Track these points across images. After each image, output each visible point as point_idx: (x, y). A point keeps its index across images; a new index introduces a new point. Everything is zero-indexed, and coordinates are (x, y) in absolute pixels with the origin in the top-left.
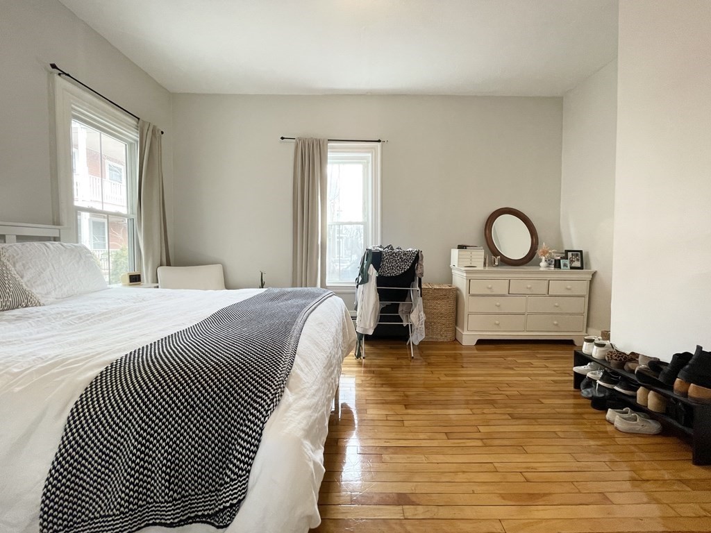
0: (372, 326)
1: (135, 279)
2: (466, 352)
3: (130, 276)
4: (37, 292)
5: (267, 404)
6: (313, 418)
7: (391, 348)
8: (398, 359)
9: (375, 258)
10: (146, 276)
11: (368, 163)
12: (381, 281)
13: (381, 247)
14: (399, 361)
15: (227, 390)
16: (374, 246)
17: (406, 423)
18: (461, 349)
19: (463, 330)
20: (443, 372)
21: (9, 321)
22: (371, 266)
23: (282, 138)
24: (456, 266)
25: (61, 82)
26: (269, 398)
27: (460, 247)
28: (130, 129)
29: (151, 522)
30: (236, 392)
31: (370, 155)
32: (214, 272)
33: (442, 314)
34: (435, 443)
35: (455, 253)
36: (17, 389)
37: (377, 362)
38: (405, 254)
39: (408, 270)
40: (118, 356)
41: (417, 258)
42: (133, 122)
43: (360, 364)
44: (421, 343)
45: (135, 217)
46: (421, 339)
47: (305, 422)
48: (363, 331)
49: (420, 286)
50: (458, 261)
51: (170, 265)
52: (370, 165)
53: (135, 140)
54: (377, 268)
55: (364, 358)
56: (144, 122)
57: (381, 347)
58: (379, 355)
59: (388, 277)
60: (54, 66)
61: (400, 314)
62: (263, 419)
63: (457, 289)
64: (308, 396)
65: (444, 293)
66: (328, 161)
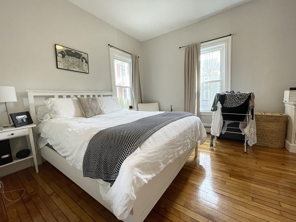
0: (218, 132)
1: (131, 107)
2: (292, 157)
3: (130, 107)
4: (105, 111)
5: (128, 151)
6: (145, 161)
7: (232, 145)
8: (235, 151)
9: (221, 98)
10: (135, 107)
11: (223, 48)
12: (224, 110)
13: (227, 92)
14: (235, 152)
15: (120, 144)
16: (223, 92)
17: (227, 183)
18: (288, 154)
19: (291, 143)
20: (265, 164)
21: (96, 118)
22: (219, 102)
23: (180, 48)
24: (288, 102)
25: (111, 49)
26: (129, 149)
27: (291, 89)
28: (129, 58)
29: (99, 177)
30: (122, 145)
31: (224, 44)
32: (156, 105)
33: (272, 131)
34: (242, 200)
35: (287, 93)
36: (83, 134)
37: (222, 150)
38: (241, 95)
39: (243, 104)
40: (103, 129)
41: (250, 97)
42: (130, 56)
43: (212, 150)
44: (253, 145)
45: (132, 87)
46: (253, 143)
47: (139, 161)
48: (214, 134)
49: (252, 113)
50: (289, 98)
51: (142, 103)
52: (224, 49)
53: (131, 62)
54: (222, 103)
55: (215, 147)
56: (133, 55)
57: (226, 143)
58: (224, 147)
59: (229, 108)
60: (109, 45)
61: (240, 128)
62: (126, 156)
63: (287, 117)
64: (146, 153)
65: (275, 118)
66: (201, 53)
